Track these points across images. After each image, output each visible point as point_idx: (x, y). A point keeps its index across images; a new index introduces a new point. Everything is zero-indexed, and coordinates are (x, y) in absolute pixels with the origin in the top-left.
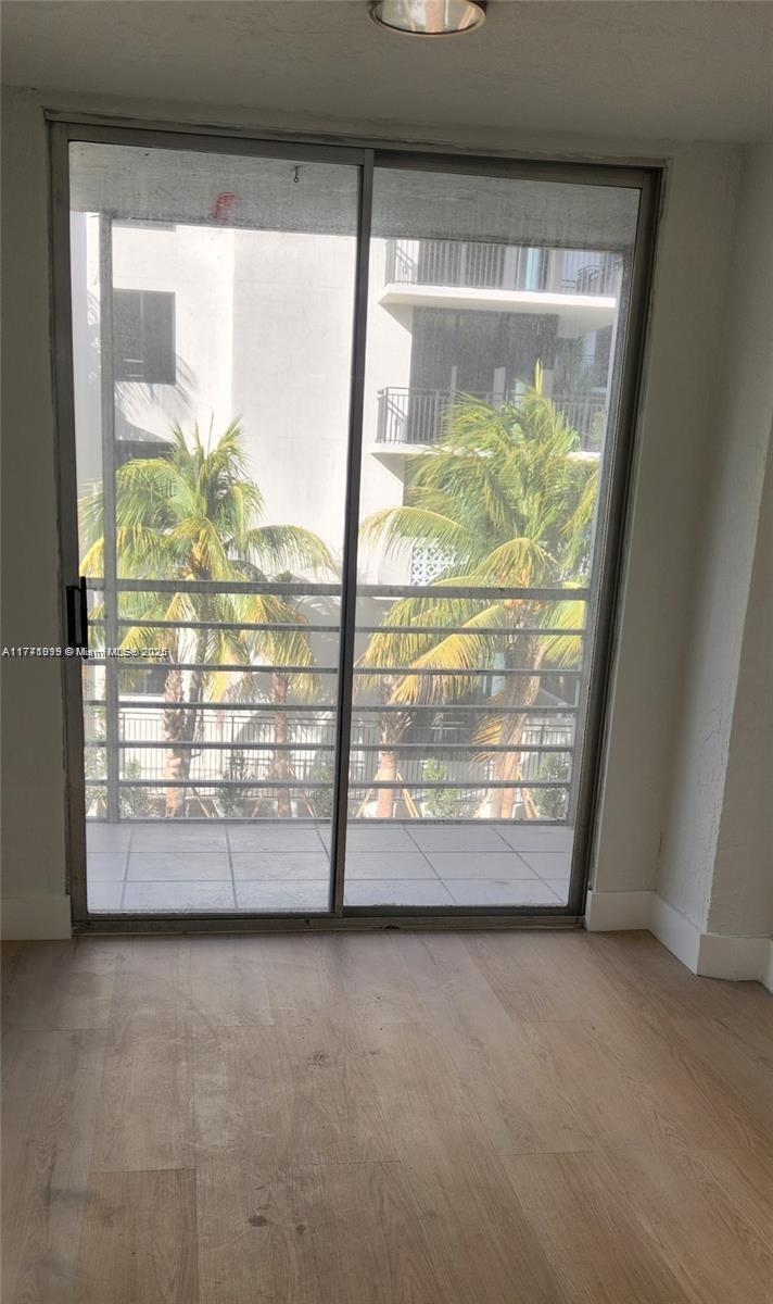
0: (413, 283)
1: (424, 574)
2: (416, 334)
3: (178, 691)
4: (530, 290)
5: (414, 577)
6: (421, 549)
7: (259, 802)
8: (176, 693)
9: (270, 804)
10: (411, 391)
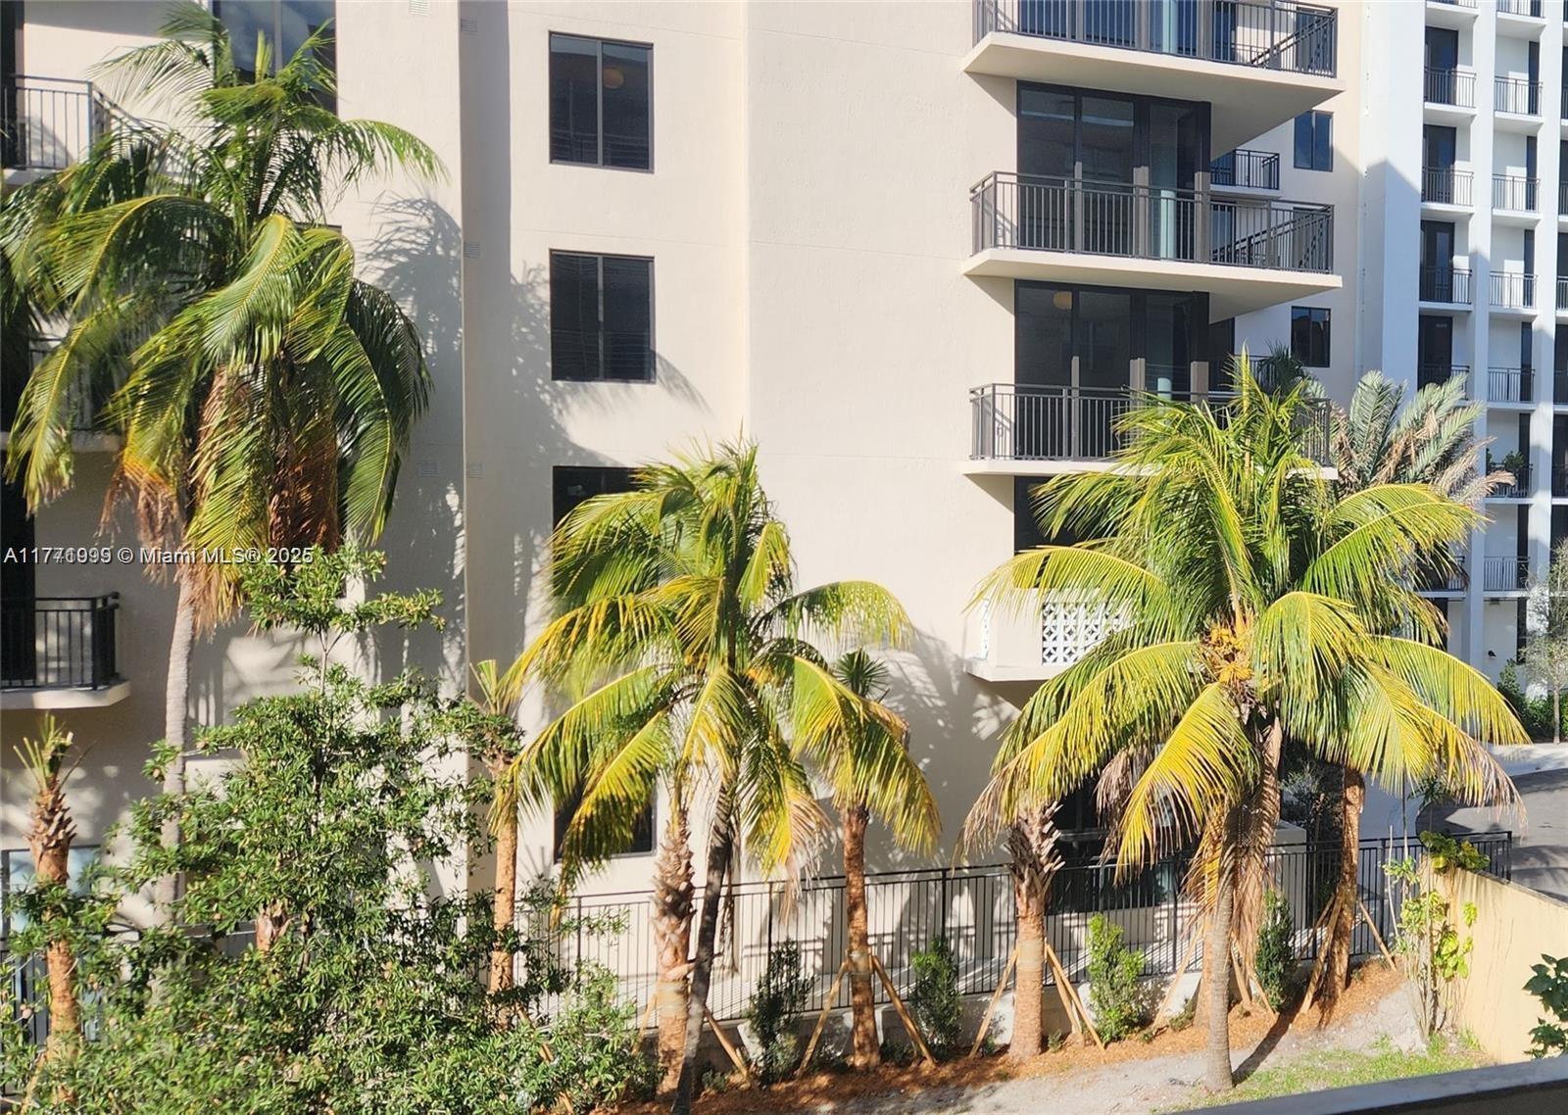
0: (1012, 247)
1: (1060, 639)
2: (1017, 314)
3: (682, 852)
4: (1166, 259)
5: (1045, 644)
6: (1054, 605)
7: (823, 1016)
8: (678, 856)
9: (840, 1019)
10: (1017, 390)
